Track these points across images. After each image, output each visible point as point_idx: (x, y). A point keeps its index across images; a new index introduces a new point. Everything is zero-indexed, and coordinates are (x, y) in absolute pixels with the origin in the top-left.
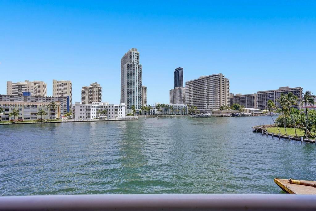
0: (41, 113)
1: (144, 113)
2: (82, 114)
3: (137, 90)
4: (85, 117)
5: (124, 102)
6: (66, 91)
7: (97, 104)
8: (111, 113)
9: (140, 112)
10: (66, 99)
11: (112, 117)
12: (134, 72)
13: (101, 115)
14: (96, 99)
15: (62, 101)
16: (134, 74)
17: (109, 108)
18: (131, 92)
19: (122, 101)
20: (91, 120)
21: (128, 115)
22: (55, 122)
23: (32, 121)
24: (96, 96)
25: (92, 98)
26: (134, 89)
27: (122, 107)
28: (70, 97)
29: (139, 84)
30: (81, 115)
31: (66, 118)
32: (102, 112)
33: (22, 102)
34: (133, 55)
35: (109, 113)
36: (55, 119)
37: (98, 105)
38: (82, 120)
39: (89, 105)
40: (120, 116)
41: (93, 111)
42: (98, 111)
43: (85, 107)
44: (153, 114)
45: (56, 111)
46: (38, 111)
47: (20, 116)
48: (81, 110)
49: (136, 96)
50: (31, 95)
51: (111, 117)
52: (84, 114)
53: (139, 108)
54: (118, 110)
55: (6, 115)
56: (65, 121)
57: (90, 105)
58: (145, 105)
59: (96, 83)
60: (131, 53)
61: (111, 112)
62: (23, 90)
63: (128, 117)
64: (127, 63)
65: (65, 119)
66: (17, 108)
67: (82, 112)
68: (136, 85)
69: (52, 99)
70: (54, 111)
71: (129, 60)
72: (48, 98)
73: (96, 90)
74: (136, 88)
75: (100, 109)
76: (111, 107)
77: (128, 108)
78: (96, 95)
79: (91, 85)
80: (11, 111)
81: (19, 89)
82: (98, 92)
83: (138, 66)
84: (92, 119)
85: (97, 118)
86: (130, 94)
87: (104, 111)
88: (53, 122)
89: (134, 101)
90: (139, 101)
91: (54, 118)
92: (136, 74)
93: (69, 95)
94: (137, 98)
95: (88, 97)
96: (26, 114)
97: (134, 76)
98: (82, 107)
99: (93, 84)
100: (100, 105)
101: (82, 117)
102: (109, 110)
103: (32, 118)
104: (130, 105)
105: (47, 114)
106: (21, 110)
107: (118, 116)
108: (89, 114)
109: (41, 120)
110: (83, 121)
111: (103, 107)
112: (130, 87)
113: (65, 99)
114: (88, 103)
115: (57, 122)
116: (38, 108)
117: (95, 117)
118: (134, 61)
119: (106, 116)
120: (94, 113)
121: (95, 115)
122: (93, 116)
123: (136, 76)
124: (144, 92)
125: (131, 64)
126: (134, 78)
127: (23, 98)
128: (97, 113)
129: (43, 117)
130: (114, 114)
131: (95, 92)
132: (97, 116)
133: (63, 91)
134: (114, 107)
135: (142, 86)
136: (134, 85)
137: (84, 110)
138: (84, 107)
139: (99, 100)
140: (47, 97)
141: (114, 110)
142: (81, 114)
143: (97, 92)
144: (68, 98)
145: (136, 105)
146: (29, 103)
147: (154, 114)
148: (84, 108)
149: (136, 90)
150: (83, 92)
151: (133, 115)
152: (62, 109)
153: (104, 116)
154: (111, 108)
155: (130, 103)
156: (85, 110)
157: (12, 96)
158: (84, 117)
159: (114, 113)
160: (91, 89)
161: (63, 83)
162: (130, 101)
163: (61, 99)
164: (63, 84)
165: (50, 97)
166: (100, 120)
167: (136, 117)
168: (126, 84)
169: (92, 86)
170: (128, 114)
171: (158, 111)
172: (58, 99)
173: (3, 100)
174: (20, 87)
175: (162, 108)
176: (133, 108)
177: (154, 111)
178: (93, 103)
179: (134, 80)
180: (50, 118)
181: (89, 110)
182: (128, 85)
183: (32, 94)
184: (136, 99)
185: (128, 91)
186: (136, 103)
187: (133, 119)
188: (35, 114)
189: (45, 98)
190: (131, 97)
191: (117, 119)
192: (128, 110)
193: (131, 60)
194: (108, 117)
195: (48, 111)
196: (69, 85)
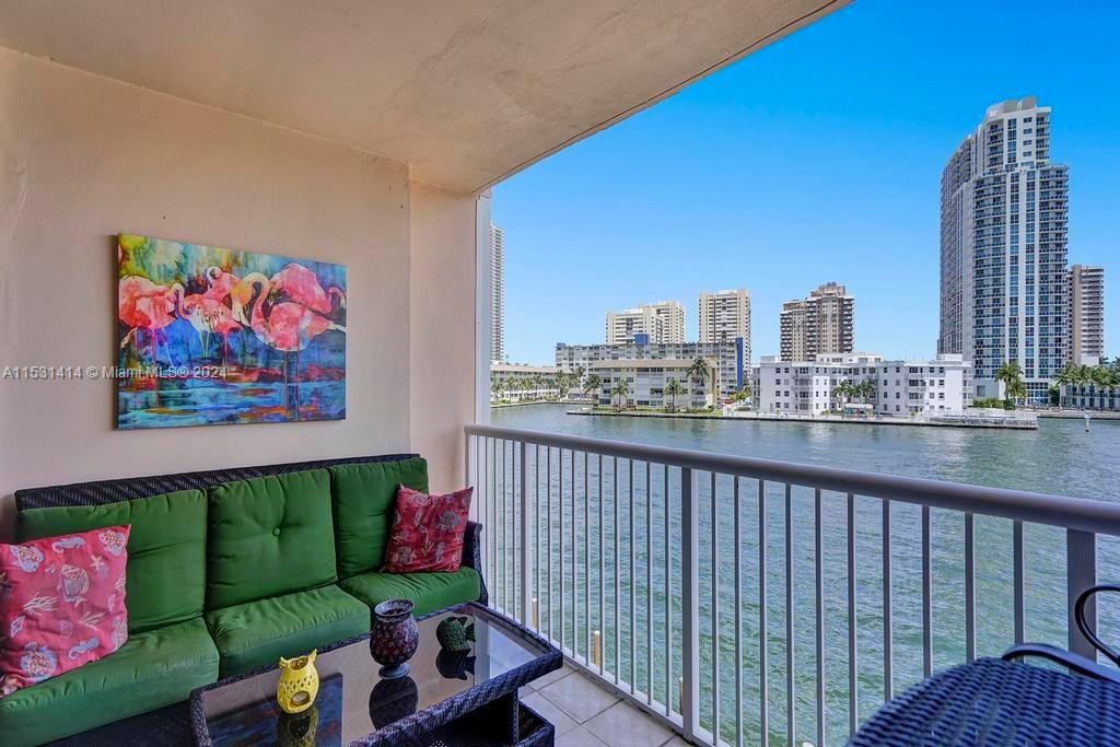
0: (673, 390)
1: (1079, 398)
2: (782, 394)
3: (1037, 290)
4: (792, 406)
5: (955, 348)
6: (735, 321)
7: (834, 360)
8: (892, 395)
9: (1055, 393)
10: (735, 348)
11: (898, 409)
12: (1015, 208)
13: (849, 401)
14: (830, 342)
15: (723, 354)
16: (1015, 219)
17: (883, 376)
18: (997, 300)
19: (949, 343)
20: (811, 418)
21: (977, 405)
22: (706, 418)
23: (653, 410)
24: (830, 333)
25: (817, 339)
26: (1014, 289)
27: (947, 372)
28: (744, 341)
29: (1044, 259)
30: (778, 399)
31: (733, 406)
32: (853, 392)
33: (634, 362)
34: (1012, 134)
35: (882, 395)
36: (706, 407)
37: (837, 365)
38: (782, 415)
39: (805, 364)
40: (937, 408)
41: (820, 386)
42: (838, 385)
43: (792, 372)
45: (708, 385)
46: (666, 386)
47: (630, 396)
48: (778, 382)
49: (1029, 321)
50: (651, 341)
51: (892, 408)
52: (787, 394)
53: (1043, 374)
54: (924, 384)
55: (605, 392)
56: (730, 415)
57: (810, 364)
58: (1091, 362)
59: (832, 285)
60: (995, 127)
61: (891, 389)
62: (636, 330)
63: (975, 413)
64: (974, 178)
65: (732, 410)
66: (624, 376)
67: (782, 388)
68: (1030, 269)
69: (697, 348)
70: (703, 385)
71: (987, 163)
72: (689, 348)
73: (830, 309)
74: (1030, 280)
75: (846, 378)
76: (891, 371)
77: (979, 374)
78: (830, 330)
79: (813, 295)
80: (614, 385)
81: (628, 329)
82: (837, 319)
83: (1038, 175)
84: (816, 413)
85: (833, 412)
86: (989, 311)
87: (864, 385)
88: (699, 415)
89: (1013, 342)
90: (1043, 342)
91: (703, 404)
92: (1030, 216)
93: (743, 335)
94: (1037, 326)
95: (801, 337)
96: (640, 392)
97: (1015, 228)
98: (783, 371)
99: (822, 288)
100: (846, 364)
101: (782, 405)
102: (881, 383)
103: (653, 403)
104: (988, 361)
105: (685, 391)
106: (631, 380)
107: (927, 408)
108: (804, 394)
109: (671, 408)
110: (784, 417)
111: (856, 371)
112: (989, 281)
113: (731, 349)
114: (802, 358)
115: (711, 418)
116: (666, 374)
117: (828, 406)
118: (1012, 159)
119: (870, 407)
120: (821, 394)
121: (827, 400)
122: (819, 403)
123: (1030, 227)
124: (1081, 292)
125: (998, 179)
126: (1015, 239)
127: (635, 349)
128: (833, 394)
129: (678, 398)
130: (904, 400)
131: (829, 319)
132: (833, 406)
133: (724, 324)
134: (905, 371)
135: (1068, 268)
136: (1014, 269)
137: (787, 382)
138: (787, 370)
139: (844, 344)
140: (685, 345)
141: (904, 384)
142: (778, 393)
143: (834, 316)
144: (739, 344)
145: (1029, 362)
146: (647, 362)
148: (788, 376)
149: (1030, 289)
150: (786, 322)
151: (1008, 405)
152: (724, 377)
153: (862, 406)
155: (988, 351)
156: (792, 383)
157: (615, 347)
158: (787, 405)
159: (904, 396)
160: (814, 308)
161: (724, 300)
162: (988, 341)
163: (721, 348)
164: (725, 303)
165: (694, 344)
166: (846, 419)
167: (1025, 415)
168: (968, 272)
169: (815, 299)
170: (980, 399)
172: (711, 349)
173: (601, 356)
174: (629, 323)
176: (1008, 374)
178: (819, 357)
179: (1015, 248)
180: (693, 404)
181: (806, 382)
182: (980, 273)
183: (653, 339)
184: (1030, 332)
185: (978, 302)
186: (1029, 351)
187: (1005, 425)
188: (659, 391)
189: (681, 349)
190: (997, 326)
191: (922, 421)
192: (981, 382)
193: (994, 161)
194: (880, 408)
195: (689, 385)
196: (743, 304)
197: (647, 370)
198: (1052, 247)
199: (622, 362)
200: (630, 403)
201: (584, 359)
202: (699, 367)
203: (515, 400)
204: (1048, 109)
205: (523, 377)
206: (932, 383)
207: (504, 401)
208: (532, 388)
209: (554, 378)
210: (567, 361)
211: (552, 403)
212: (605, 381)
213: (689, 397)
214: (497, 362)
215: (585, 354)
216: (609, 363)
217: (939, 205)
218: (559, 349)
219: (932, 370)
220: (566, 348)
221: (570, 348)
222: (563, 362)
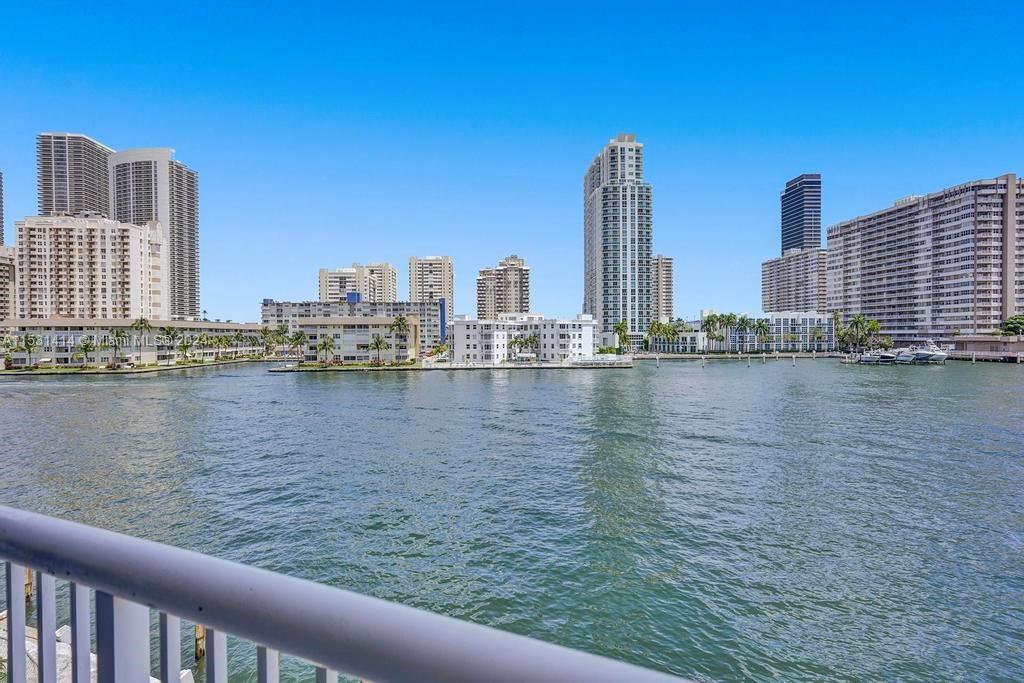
0: (378, 345)
1: (658, 345)
2: (471, 347)
3: (637, 270)
4: (479, 357)
5: (592, 310)
6: (440, 284)
7: (510, 319)
8: (549, 346)
9: (646, 342)
10: (438, 307)
11: (552, 357)
12: (625, 210)
13: (520, 352)
14: (513, 304)
15: (429, 312)
16: (625, 218)
17: (543, 331)
18: (615, 276)
19: (589, 308)
20: (492, 366)
21: (602, 351)
22: (408, 370)
23: (360, 365)
24: (513, 297)
25: (504, 301)
26: (625, 269)
27: (583, 328)
28: (447, 302)
29: (640, 248)
30: (468, 351)
31: (435, 358)
32: (524, 344)
33: (345, 319)
34: (623, 158)
35: (542, 346)
36: (408, 360)
37: (512, 323)
38: (471, 365)
39: (490, 322)
40: (577, 355)
42: (513, 339)
43: (479, 328)
44: (689, 349)
45: (410, 340)
46: (371, 341)
47: (336, 352)
48: (468, 337)
49: (633, 291)
50: (363, 300)
51: (549, 357)
52: (475, 347)
53: (640, 329)
54: (569, 337)
55: (311, 348)
56: (429, 367)
58: (664, 320)
59: (514, 257)
60: (613, 150)
61: (549, 341)
62: (349, 288)
63: (599, 357)
64: (602, 185)
65: (429, 362)
66: (330, 333)
68: (633, 255)
69: (406, 307)
70: (405, 340)
71: (609, 176)
72: (398, 307)
73: (513, 277)
74: (633, 263)
75: (519, 333)
76: (549, 327)
77: (606, 330)
78: (513, 293)
80: (320, 341)
81: (341, 287)
82: (518, 285)
83: (637, 189)
84: (497, 362)
85: (509, 360)
86: (611, 284)
87: (530, 339)
88: (401, 367)
89: (624, 306)
90: (641, 306)
91: (405, 357)
92: (633, 218)
93: (446, 296)
94: (637, 296)
96: (347, 348)
97: (625, 225)
98: (471, 327)
99: (507, 259)
100: (519, 322)
101: (471, 357)
102: (542, 336)
103: (360, 358)
104: (611, 320)
105: (389, 347)
106: (337, 336)
107: (571, 355)
108: (488, 347)
109: (377, 363)
110: (473, 367)
111: (526, 327)
112: (611, 262)
113: (435, 313)
115: (412, 369)
116: (372, 331)
117: (505, 355)
118: (623, 176)
119: (534, 355)
120: (501, 346)
121: (505, 351)
122: (499, 354)
123: (633, 225)
124: (663, 273)
125: (615, 188)
126: (625, 232)
127: (346, 307)
128: (510, 346)
129: (382, 354)
130: (557, 350)
131: (512, 284)
132: (509, 355)
133: (431, 286)
134: (557, 327)
135: (654, 255)
136: (625, 254)
137: (475, 336)
138: (475, 327)
139: (523, 306)
140: (395, 304)
141: (557, 337)
142: (468, 347)
143: (516, 282)
144: (442, 303)
145: (633, 320)
146: (358, 319)
147: (693, 350)
148: (476, 332)
149: (633, 270)
150: (481, 285)
151: (619, 351)
153: (528, 355)
154: (548, 331)
155: (611, 313)
156: (479, 337)
157: (327, 305)
158: (475, 357)
159: (557, 347)
160: (501, 275)
161: (431, 265)
162: (611, 306)
163: (427, 307)
164: (428, 268)
165: (403, 303)
166: (518, 366)
167: (627, 358)
168: (599, 254)
169: (502, 268)
170: (603, 348)
171: (710, 337)
172: (418, 307)
173: (312, 313)
174: (343, 281)
175: (725, 330)
176: (619, 329)
177: (693, 339)
178: (500, 316)
179: (625, 239)
180: (397, 357)
181: (488, 336)
182: (606, 256)
183: (365, 297)
184: (633, 299)
185: (605, 277)
186: (633, 313)
187: (615, 365)
188: (365, 347)
189: (391, 307)
190: (616, 294)
191: (568, 366)
192: (605, 335)
193: (613, 175)
194: (541, 357)
195: (393, 341)
196: (447, 269)
197: (353, 326)
198: (645, 241)
199: (335, 319)
200: (337, 360)
201: (294, 316)
202: (401, 324)
203: (209, 360)
204: (641, 145)
205: (220, 334)
206: (574, 337)
207: (195, 361)
208: (232, 345)
209: (258, 335)
210: (275, 318)
211: (254, 362)
212: (311, 338)
213: (393, 353)
214: (191, 319)
215: (295, 310)
216: (320, 320)
217: (583, 202)
218: (265, 305)
219: (574, 326)
220: (274, 304)
221: (278, 304)
222: (270, 318)
